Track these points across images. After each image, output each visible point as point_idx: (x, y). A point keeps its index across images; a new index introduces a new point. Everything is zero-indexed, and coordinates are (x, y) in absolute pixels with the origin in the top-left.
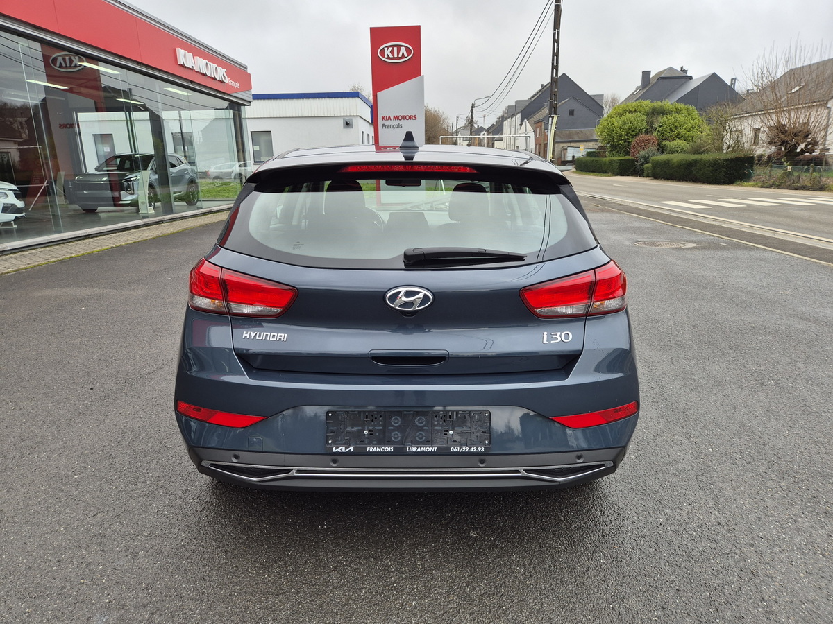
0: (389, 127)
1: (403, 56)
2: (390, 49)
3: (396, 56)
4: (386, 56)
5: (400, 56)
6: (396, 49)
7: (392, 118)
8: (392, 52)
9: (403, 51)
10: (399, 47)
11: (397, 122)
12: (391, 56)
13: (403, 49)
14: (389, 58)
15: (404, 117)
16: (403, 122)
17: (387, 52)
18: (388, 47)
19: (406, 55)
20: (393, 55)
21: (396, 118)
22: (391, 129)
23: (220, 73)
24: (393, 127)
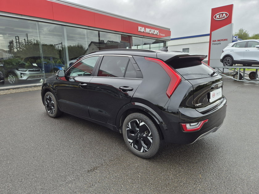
0: (215, 44)
1: (224, 17)
2: (219, 15)
3: (221, 17)
4: (217, 18)
5: (223, 17)
6: (221, 15)
7: (217, 41)
8: (220, 16)
9: (224, 15)
10: (222, 14)
11: (219, 42)
12: (219, 18)
13: (224, 14)
14: (218, 18)
15: (222, 40)
16: (221, 42)
17: (218, 16)
18: (218, 15)
19: (225, 16)
20: (220, 17)
21: (219, 41)
22: (216, 45)
23: (156, 32)
24: (217, 44)
